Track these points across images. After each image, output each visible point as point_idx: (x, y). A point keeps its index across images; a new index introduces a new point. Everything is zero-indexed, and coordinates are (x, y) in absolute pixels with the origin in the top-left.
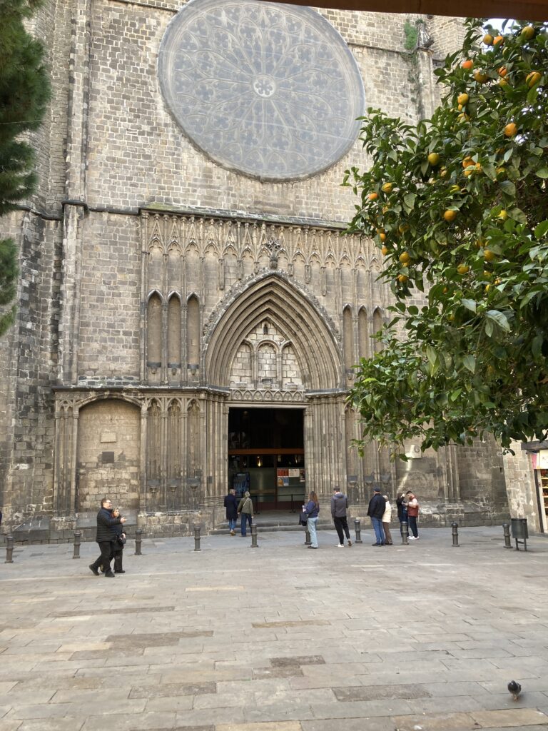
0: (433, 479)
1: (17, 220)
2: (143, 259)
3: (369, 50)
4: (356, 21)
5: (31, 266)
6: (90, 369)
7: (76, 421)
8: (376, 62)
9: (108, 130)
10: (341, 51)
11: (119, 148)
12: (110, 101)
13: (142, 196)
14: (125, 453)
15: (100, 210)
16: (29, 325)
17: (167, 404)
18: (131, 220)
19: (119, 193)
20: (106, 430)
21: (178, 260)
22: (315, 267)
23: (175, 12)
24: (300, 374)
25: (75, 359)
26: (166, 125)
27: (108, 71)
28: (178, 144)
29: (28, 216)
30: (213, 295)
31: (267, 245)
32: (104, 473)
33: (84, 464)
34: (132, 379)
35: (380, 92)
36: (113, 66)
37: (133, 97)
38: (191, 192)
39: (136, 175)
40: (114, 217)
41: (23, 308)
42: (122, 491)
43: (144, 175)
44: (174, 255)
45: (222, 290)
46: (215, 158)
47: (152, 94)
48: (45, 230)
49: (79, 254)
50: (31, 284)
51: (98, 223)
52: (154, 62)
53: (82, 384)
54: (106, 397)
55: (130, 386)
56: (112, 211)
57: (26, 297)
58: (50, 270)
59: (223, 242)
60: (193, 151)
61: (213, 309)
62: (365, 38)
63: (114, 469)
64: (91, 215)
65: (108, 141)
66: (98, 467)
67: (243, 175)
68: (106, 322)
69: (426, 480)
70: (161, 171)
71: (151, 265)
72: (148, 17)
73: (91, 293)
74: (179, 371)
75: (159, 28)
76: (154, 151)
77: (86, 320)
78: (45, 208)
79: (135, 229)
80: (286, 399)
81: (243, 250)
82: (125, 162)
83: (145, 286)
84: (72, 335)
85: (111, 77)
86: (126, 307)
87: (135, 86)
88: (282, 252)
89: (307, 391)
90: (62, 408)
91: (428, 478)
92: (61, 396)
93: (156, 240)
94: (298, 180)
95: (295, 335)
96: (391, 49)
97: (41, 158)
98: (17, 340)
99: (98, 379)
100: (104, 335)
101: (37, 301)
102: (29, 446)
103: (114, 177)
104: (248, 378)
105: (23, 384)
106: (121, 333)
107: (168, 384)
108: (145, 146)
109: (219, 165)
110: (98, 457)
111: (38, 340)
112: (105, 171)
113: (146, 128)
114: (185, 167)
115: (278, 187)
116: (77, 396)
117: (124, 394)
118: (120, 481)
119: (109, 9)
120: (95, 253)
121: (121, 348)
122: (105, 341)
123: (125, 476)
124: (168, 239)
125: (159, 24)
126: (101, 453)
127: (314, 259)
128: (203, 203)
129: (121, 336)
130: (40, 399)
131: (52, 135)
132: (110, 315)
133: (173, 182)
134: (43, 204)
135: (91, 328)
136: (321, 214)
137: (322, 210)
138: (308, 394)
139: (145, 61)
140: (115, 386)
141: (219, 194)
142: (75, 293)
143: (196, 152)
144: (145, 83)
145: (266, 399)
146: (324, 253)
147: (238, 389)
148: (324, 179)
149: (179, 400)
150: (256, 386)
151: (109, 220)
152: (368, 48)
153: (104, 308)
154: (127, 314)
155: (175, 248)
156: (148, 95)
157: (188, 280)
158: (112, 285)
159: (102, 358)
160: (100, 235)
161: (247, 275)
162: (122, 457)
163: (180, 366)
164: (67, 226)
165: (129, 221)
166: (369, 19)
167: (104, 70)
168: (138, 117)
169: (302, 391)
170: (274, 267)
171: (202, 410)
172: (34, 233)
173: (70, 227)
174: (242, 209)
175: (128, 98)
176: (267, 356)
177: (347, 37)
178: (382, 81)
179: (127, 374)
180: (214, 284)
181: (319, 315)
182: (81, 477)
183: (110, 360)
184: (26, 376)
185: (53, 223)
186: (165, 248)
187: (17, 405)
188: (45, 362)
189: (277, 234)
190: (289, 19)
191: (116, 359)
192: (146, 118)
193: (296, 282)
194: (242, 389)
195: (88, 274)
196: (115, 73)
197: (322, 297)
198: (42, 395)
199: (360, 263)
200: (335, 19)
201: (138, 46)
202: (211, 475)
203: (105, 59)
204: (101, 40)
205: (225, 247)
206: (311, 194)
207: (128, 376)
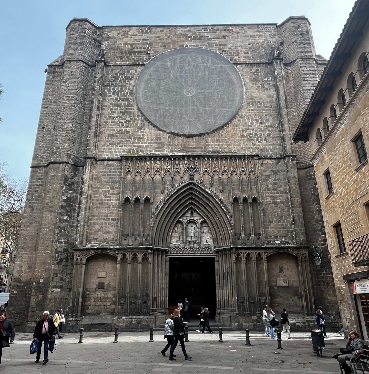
0: (297, 300)
1: (62, 168)
2: (122, 181)
3: (246, 65)
4: (238, 53)
5: (68, 189)
6: (94, 239)
7: (84, 266)
8: (251, 70)
9: (109, 122)
10: (231, 68)
11: (114, 130)
12: (111, 109)
13: (125, 151)
14: (110, 283)
15: (103, 160)
16: (65, 218)
17: (131, 256)
18: (118, 163)
19: (113, 151)
20: (101, 271)
21: (140, 180)
22: (216, 177)
23: (144, 65)
24: (211, 237)
25: (85, 234)
26: (138, 116)
27: (111, 96)
28: (144, 124)
29: (68, 166)
30: (157, 196)
31: (188, 168)
32: (99, 294)
33: (89, 289)
34: (114, 243)
35: (253, 84)
36: (114, 94)
37: (122, 106)
38: (149, 146)
39: (122, 141)
40: (110, 163)
41: (62, 210)
42: (108, 304)
43: (126, 141)
44: (138, 178)
45: (162, 193)
46: (162, 129)
47: (132, 103)
48: (77, 172)
49: (91, 182)
50: (67, 198)
51: (102, 166)
52: (133, 89)
53: (88, 246)
54: (99, 253)
55: (112, 247)
56: (109, 160)
57: (64, 204)
58: (79, 190)
59: (164, 169)
60: (151, 127)
61: (158, 204)
62: (244, 59)
63: (104, 292)
64: (99, 163)
65: (109, 127)
66: (96, 290)
67: (176, 135)
68: (103, 214)
69: (293, 300)
70: (135, 138)
71: (126, 184)
72: (131, 70)
73: (97, 200)
74: (138, 238)
75: (136, 73)
76: (131, 129)
77: (94, 214)
78: (78, 162)
79: (120, 167)
80: (202, 252)
81: (174, 171)
82: (117, 136)
83: (122, 195)
84: (84, 221)
85: (112, 99)
86: (113, 206)
87: (124, 101)
88: (197, 171)
89: (215, 247)
90: (77, 259)
91: (294, 299)
92: (77, 253)
93: (129, 171)
94: (207, 134)
95: (207, 216)
96: (258, 62)
97: (77, 139)
98: (57, 225)
99: (97, 243)
100: (102, 221)
101: (70, 206)
102: (62, 279)
103: (112, 144)
104: (181, 241)
105: (60, 247)
106: (111, 219)
107: (132, 245)
108: (127, 127)
109: (164, 131)
110: (96, 286)
111: (70, 225)
112: (107, 141)
113: (128, 119)
114: (147, 135)
115: (196, 139)
116: (85, 253)
117: (108, 251)
118: (107, 298)
119: (114, 70)
120: (100, 181)
121: (110, 227)
122: (102, 224)
123: (110, 296)
124: (135, 170)
125: (136, 72)
126: (98, 283)
127: (215, 173)
128: (155, 151)
129: (110, 221)
130: (69, 255)
131: (84, 128)
132: (106, 211)
133: (140, 142)
134: (77, 160)
135: (96, 218)
136: (220, 149)
137: (221, 148)
138: (215, 249)
139: (129, 89)
140: (104, 247)
141: (164, 145)
142: (87, 201)
143: (153, 127)
144: (128, 99)
145: (191, 253)
146: (221, 170)
148: (222, 132)
149: (138, 254)
150: (185, 246)
151: (107, 164)
152: (246, 64)
153: (103, 207)
154: (114, 209)
155: (138, 175)
156: (130, 104)
157: (145, 190)
158: (107, 195)
159: (100, 233)
160: (103, 171)
161: (176, 185)
162: (109, 285)
163: (139, 235)
164: (86, 168)
165: (117, 164)
166: (246, 50)
167: (109, 96)
168: (124, 114)
169: (212, 247)
170: (192, 179)
171: (150, 259)
172: (71, 174)
173: (87, 169)
174: (176, 151)
175: (120, 106)
176: (192, 228)
177: (233, 61)
178: (254, 79)
179: (112, 240)
180: (158, 190)
181: (218, 203)
182: (87, 296)
183: (104, 233)
184: (62, 243)
185: (81, 168)
186: (133, 174)
187: (55, 258)
188: (73, 236)
189: (194, 162)
190: (202, 58)
191: (107, 233)
192: (128, 114)
193: (204, 186)
194: (176, 247)
195: (96, 191)
196: (114, 97)
197: (220, 193)
198: (70, 253)
199: (243, 174)
200: (227, 53)
201: (126, 83)
203: (110, 91)
204: (109, 84)
205: (165, 171)
206: (215, 140)
207: (112, 242)
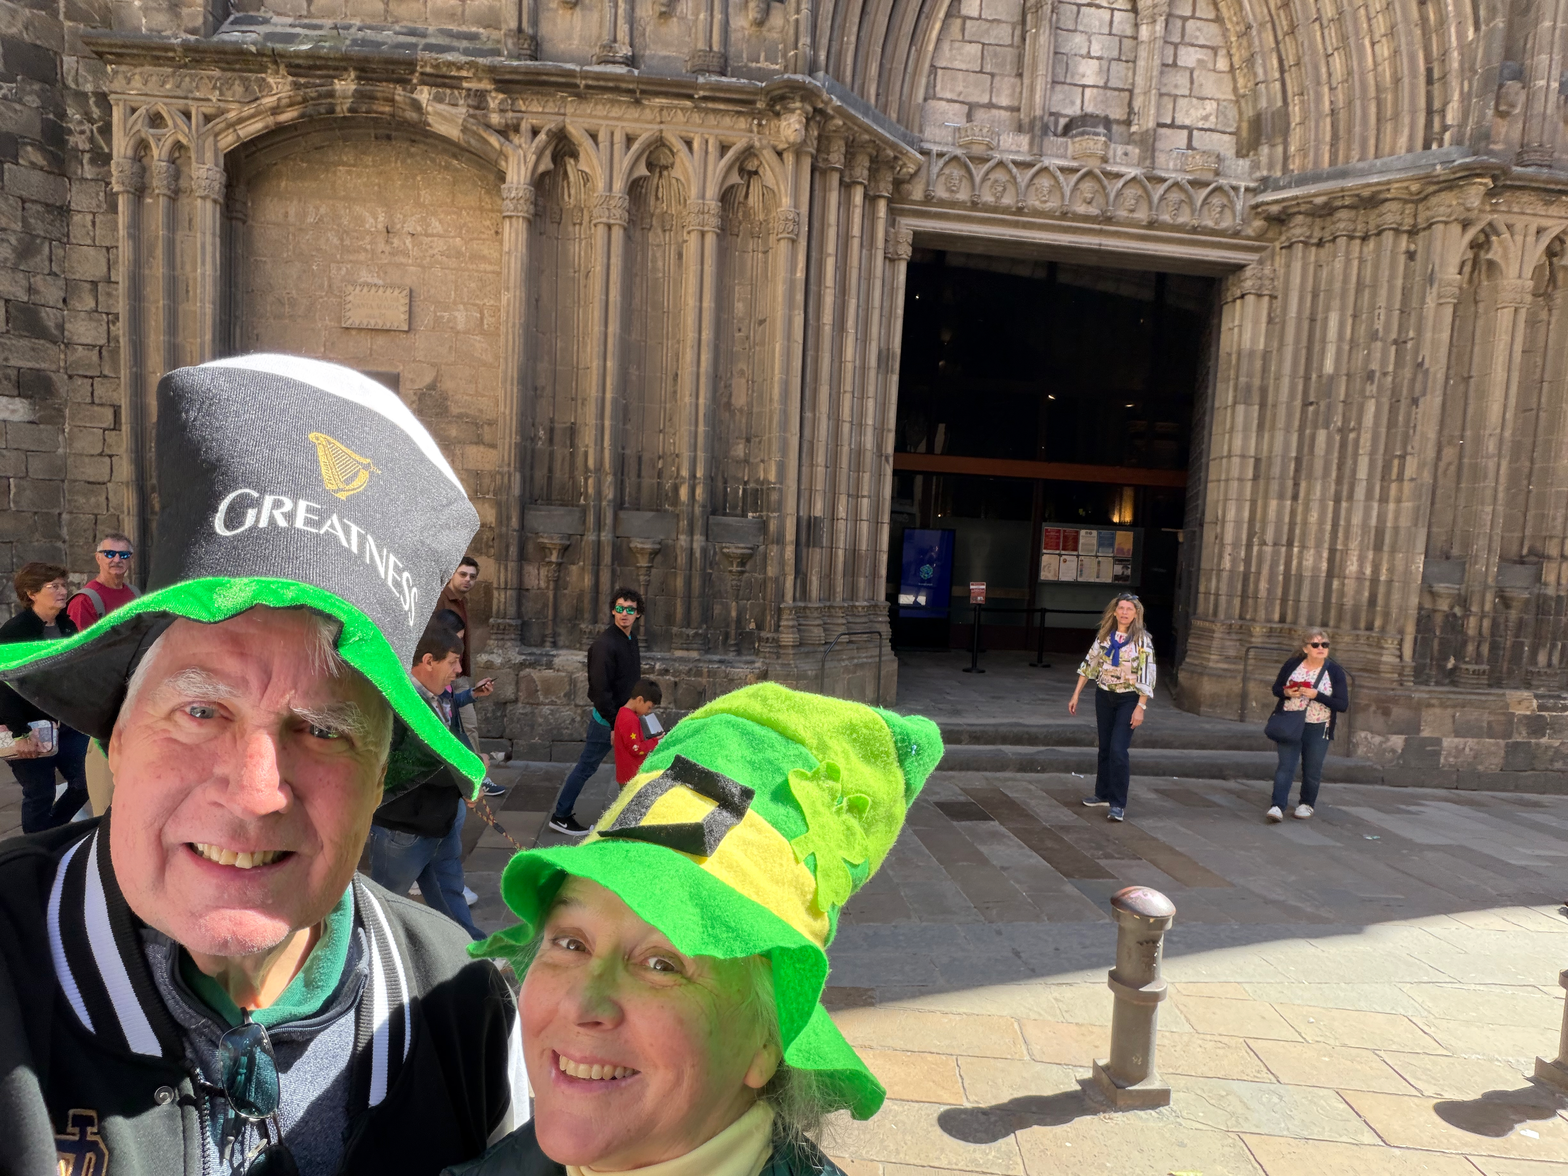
7: (208, 213)
14: (448, 385)
17: (624, 164)
20: (365, 276)
24: (1233, 113)
53: (238, 35)
54: (341, 105)
55: (450, 56)
80: (1166, 218)
89: (1263, 185)
90: (142, 147)
92: (133, 85)
99: (319, 27)
104: (1004, 114)
107: (632, 59)
130: (73, 113)
138: (1263, 196)
140: (382, 50)
145: (1081, 209)
147: (959, 152)
149: (682, 150)
150: (1037, 149)
162: (434, 399)
169: (1242, 183)
171: (786, 203)
176: (1094, 20)
194: (978, 150)
198: (81, 97)
202: (818, 510)
207: (456, 28)
